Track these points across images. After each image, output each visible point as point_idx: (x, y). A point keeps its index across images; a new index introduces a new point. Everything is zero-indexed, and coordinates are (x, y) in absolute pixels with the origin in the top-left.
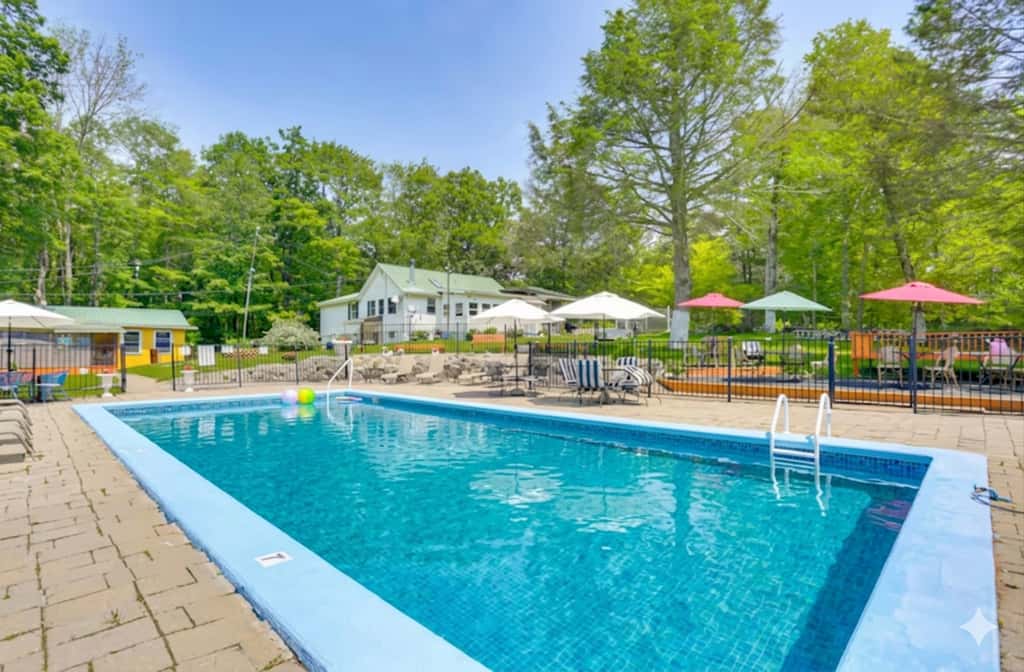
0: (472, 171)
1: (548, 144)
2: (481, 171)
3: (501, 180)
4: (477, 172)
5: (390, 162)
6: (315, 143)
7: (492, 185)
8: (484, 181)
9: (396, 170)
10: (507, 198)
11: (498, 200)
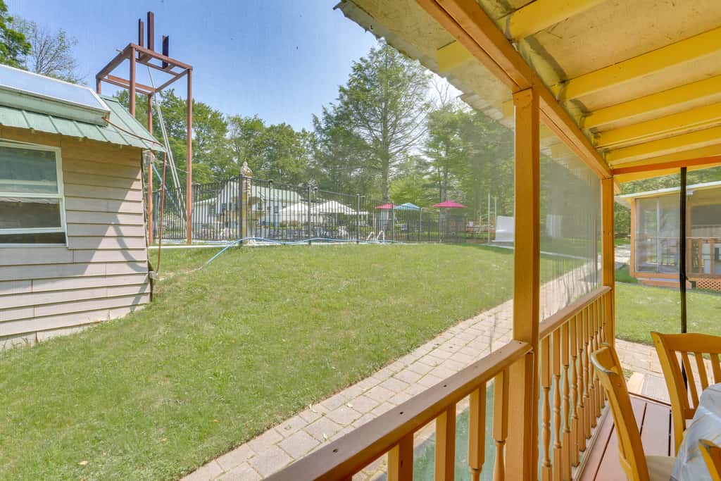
0: (287, 125)
1: (323, 126)
2: (292, 126)
3: (303, 131)
4: (289, 126)
5: (233, 115)
6: (181, 100)
7: (298, 134)
8: (293, 132)
9: (236, 120)
10: (308, 143)
11: (302, 144)
